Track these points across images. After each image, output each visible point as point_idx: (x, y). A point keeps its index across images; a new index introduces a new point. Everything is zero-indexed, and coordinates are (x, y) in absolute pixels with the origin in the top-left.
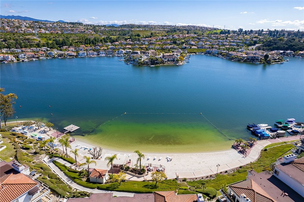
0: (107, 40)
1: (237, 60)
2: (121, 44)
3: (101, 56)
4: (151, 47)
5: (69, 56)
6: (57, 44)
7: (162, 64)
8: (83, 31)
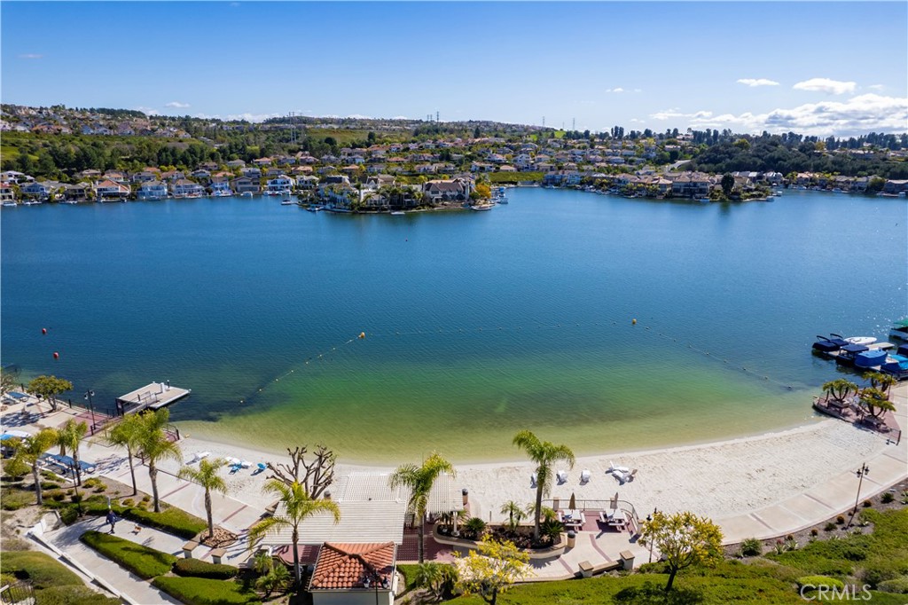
0: (232, 152)
1: (644, 194)
2: (280, 164)
3: (218, 197)
4: (376, 168)
5: (105, 196)
6: (58, 165)
7: (426, 209)
8: (149, 128)
